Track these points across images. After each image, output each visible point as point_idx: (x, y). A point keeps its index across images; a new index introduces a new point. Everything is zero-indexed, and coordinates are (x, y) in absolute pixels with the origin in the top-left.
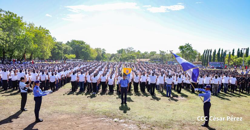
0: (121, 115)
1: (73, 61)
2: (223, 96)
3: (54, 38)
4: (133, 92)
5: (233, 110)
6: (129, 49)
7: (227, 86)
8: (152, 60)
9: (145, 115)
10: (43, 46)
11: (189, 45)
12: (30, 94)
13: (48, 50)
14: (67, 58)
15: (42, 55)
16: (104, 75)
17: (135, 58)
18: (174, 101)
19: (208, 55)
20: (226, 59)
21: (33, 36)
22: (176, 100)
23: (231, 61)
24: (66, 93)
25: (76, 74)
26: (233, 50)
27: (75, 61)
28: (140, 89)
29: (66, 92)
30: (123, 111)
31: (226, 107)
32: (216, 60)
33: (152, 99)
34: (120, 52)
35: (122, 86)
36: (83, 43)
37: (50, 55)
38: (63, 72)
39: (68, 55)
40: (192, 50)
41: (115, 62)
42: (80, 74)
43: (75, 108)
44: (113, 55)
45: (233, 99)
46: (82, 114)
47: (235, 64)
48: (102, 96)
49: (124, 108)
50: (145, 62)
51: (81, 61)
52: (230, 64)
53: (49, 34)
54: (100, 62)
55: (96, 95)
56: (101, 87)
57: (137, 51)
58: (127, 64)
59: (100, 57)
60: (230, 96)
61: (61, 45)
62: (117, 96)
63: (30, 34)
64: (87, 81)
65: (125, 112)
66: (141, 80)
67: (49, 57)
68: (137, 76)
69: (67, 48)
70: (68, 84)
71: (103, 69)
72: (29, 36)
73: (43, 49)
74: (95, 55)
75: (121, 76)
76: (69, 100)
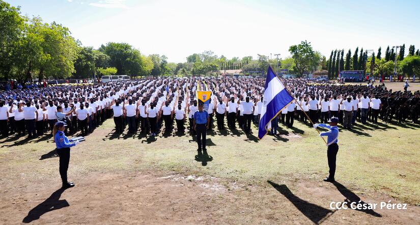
0: (198, 170)
1: (113, 78)
2: (360, 129)
3: (77, 42)
4: (216, 129)
5: (374, 153)
6: (206, 54)
7: (367, 112)
8: (246, 71)
9: (235, 168)
10: (60, 56)
11: (307, 44)
12: (48, 142)
13: (68, 62)
14: (102, 75)
15: (60, 71)
16: (167, 104)
17: (218, 69)
18: (281, 142)
19: (338, 59)
20: (368, 64)
21: (42, 40)
22: (285, 140)
23: (376, 69)
24: (107, 137)
25: (121, 105)
26: (380, 50)
27: (117, 78)
28: (227, 124)
29: (107, 135)
30: (201, 162)
31: (364, 148)
32: (351, 67)
33: (246, 140)
34: (192, 59)
35: (198, 122)
36: (127, 47)
37: (73, 70)
38: (99, 100)
39: (104, 69)
40: (312, 52)
41: (185, 77)
42: (128, 105)
43: (125, 162)
44: (180, 66)
45: (376, 134)
46: (136, 170)
47: (381, 72)
48: (165, 139)
49: (203, 158)
50: (235, 75)
51: (126, 78)
52: (374, 72)
53: (69, 35)
54: (159, 78)
55: (156, 137)
56: (164, 124)
57: (219, 56)
58: (203, 80)
59: (159, 69)
60: (371, 130)
61: (91, 52)
62: (191, 138)
63: (36, 37)
64: (139, 114)
65: (204, 164)
66: (228, 109)
67: (72, 73)
68: (221, 103)
69: (100, 57)
70: (108, 120)
71: (165, 93)
72: (35, 40)
73: (60, 61)
74: (149, 67)
75: (195, 105)
76: (112, 149)
